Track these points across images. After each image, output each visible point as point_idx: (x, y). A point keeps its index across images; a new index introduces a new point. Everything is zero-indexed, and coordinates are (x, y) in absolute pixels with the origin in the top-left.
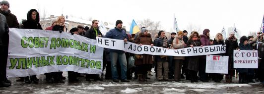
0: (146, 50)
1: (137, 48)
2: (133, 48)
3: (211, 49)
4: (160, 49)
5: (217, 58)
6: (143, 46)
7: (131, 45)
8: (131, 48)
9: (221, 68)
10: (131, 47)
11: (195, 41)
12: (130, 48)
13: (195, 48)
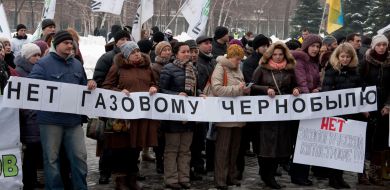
0: (145, 106)
1: (119, 103)
2: (109, 102)
3: (328, 102)
4: (181, 102)
5: (337, 125)
6: (135, 96)
7: (100, 95)
8: (103, 104)
9: (342, 155)
10: (100, 102)
11: (276, 71)
12: (98, 103)
13: (281, 99)
